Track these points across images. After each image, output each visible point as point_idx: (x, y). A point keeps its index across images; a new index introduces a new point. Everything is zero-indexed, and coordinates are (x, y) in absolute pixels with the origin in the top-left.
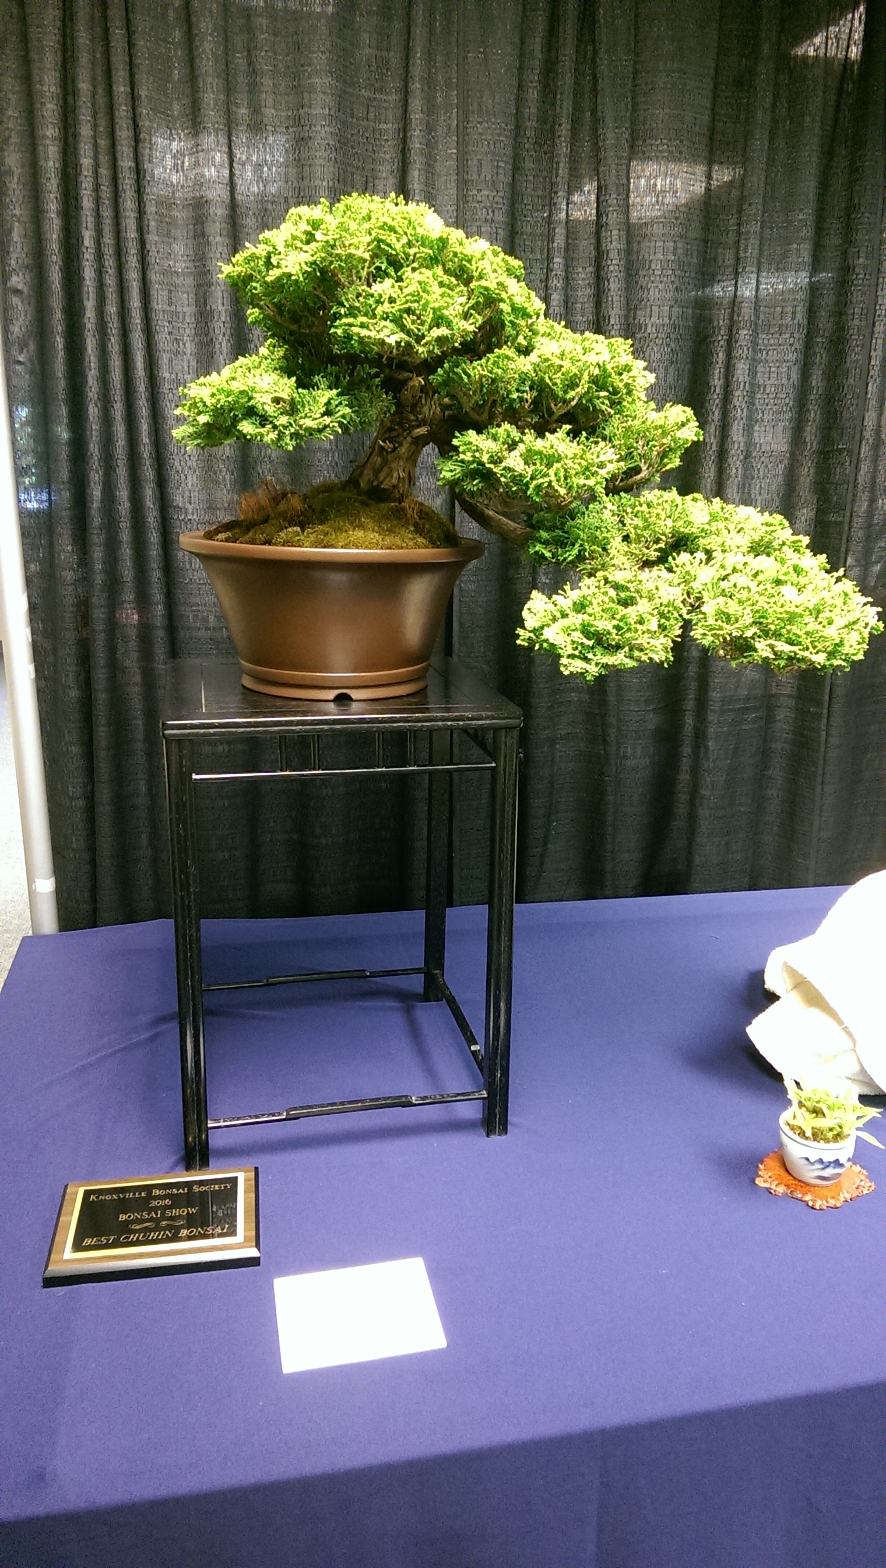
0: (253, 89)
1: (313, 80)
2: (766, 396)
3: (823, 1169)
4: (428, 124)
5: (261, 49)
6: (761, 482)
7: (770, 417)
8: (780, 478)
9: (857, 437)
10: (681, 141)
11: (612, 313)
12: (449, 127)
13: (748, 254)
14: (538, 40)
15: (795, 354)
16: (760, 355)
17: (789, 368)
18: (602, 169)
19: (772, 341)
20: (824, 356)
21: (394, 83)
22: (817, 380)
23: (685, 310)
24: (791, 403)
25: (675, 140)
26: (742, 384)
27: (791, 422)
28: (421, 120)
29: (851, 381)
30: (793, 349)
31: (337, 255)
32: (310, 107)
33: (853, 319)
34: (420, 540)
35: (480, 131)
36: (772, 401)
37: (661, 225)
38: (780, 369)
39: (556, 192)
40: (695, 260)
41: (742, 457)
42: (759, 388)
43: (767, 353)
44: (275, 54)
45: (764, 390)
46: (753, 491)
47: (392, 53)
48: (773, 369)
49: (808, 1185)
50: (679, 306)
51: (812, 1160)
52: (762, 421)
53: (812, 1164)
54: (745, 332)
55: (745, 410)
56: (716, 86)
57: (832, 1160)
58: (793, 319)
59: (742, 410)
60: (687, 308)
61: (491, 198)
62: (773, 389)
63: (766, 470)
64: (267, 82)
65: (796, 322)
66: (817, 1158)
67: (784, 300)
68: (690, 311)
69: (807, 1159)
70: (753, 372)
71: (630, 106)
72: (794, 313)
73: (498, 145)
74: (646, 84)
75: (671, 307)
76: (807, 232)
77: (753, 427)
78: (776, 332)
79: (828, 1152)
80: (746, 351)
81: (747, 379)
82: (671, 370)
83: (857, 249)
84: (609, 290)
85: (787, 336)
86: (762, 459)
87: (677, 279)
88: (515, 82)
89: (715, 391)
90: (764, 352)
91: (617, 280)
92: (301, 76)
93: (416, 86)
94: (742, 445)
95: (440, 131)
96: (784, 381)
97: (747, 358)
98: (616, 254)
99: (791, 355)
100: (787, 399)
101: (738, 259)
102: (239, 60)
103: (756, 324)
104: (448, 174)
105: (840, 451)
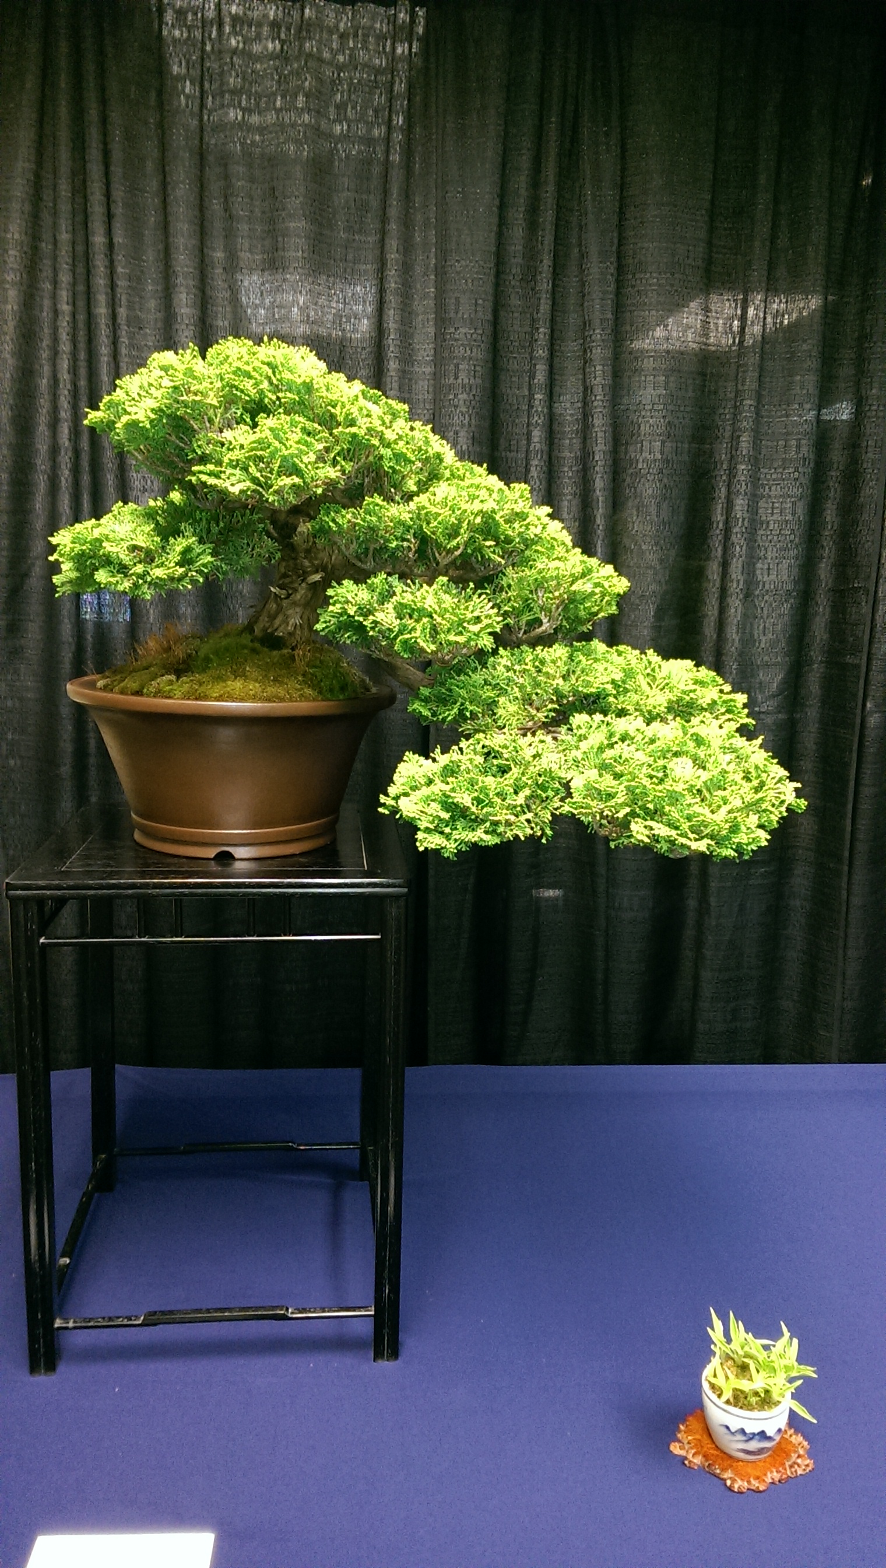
0: (229, 235)
1: (287, 224)
2: (769, 533)
3: (747, 1441)
4: (405, 263)
5: (237, 196)
6: (765, 622)
7: (775, 554)
8: (786, 618)
9: (874, 575)
10: (673, 274)
11: (597, 449)
12: (427, 267)
13: (746, 387)
14: (523, 178)
15: (800, 490)
16: (762, 490)
17: (794, 504)
18: (586, 304)
19: (774, 476)
20: (838, 490)
21: (372, 223)
22: (830, 514)
23: (679, 445)
24: (797, 540)
25: (665, 273)
26: (741, 520)
27: (797, 559)
28: (397, 261)
29: (865, 516)
30: (798, 484)
31: (183, 401)
32: (284, 250)
33: (866, 453)
34: (308, 691)
35: (458, 269)
36: (775, 538)
37: (652, 359)
38: (784, 505)
39: (538, 329)
40: (690, 394)
41: (741, 596)
42: (762, 524)
43: (770, 488)
44: (252, 199)
45: (768, 526)
46: (756, 633)
47: (371, 197)
48: (776, 505)
49: (730, 1457)
50: (672, 442)
51: (733, 1430)
52: (766, 558)
53: (733, 1434)
54: (743, 467)
55: (744, 548)
56: (712, 220)
57: (756, 1431)
58: (797, 453)
59: (741, 547)
60: (682, 443)
61: (469, 337)
62: (776, 525)
63: (771, 609)
64: (244, 227)
65: (801, 455)
66: (739, 1427)
67: (788, 434)
68: (686, 446)
69: (727, 1428)
70: (753, 509)
71: (616, 241)
72: (798, 446)
73: (476, 283)
74: (635, 218)
75: (663, 442)
76: (813, 364)
77: (754, 564)
78: (779, 467)
79: (753, 1421)
80: (744, 487)
81: (746, 515)
82: (665, 506)
83: (869, 380)
84: (593, 426)
85: (791, 470)
86: (766, 598)
87: (669, 413)
88: (495, 220)
89: (717, 527)
90: (767, 487)
91: (601, 415)
92: (276, 221)
93: (393, 226)
94: (741, 583)
95: (418, 270)
96: (789, 517)
97: (746, 494)
98: (600, 389)
99: (795, 490)
100: (792, 536)
101: (737, 392)
102: (216, 206)
103: (756, 458)
104: (425, 313)
105: (856, 590)
